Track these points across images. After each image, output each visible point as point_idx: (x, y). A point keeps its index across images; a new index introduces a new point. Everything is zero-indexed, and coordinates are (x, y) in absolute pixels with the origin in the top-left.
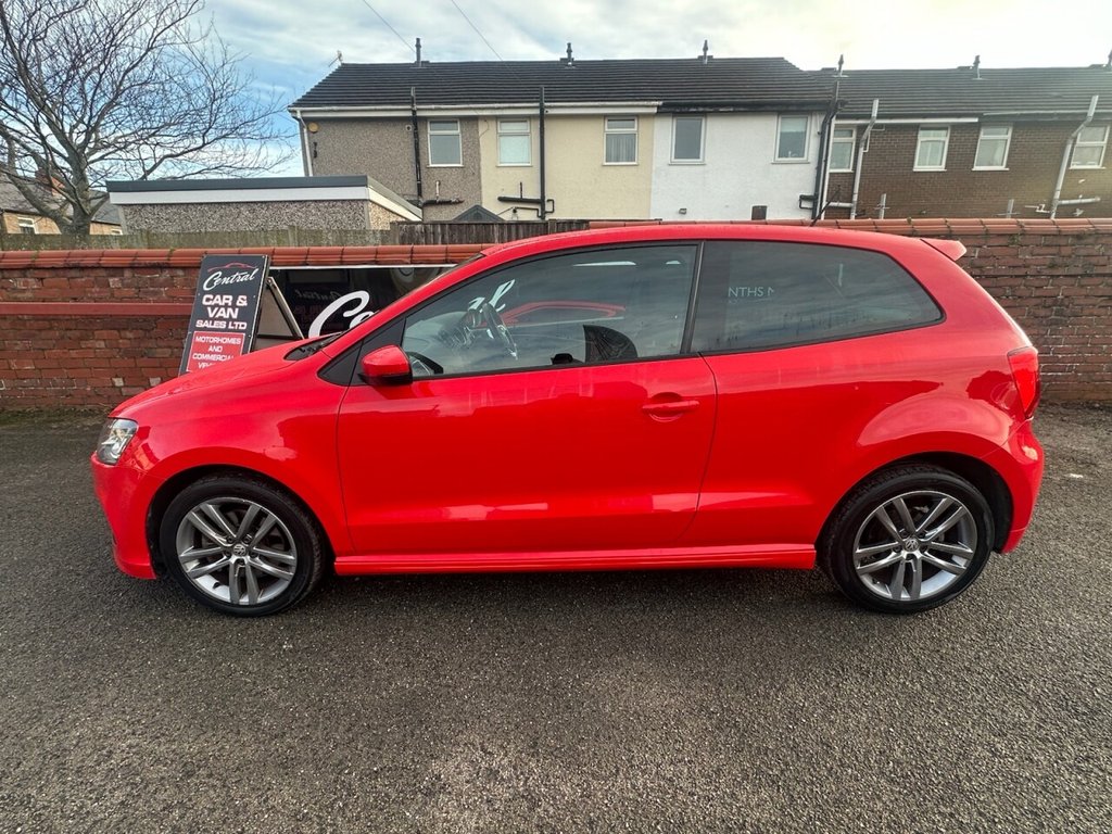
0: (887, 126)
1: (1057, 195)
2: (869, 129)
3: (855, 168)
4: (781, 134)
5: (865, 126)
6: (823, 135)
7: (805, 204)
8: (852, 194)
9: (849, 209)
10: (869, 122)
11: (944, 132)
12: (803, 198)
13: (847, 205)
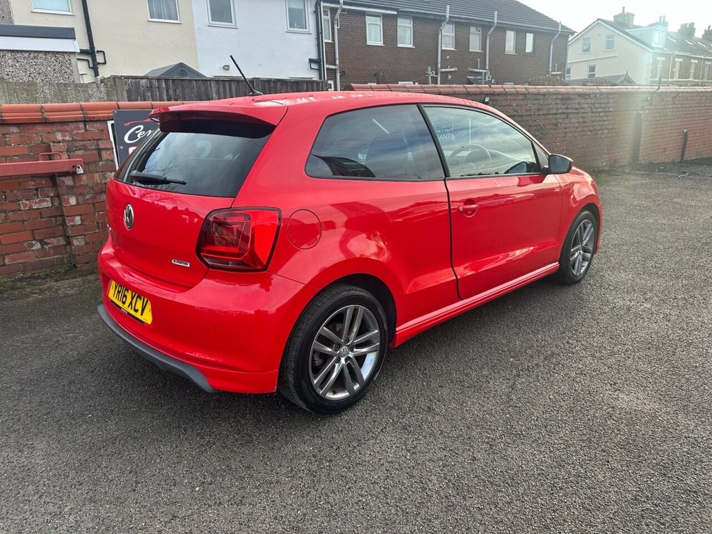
0: (349, 11)
1: (439, 65)
2: (339, 11)
3: (333, 39)
4: (289, 9)
5: (337, 9)
6: (316, 12)
7: (314, 66)
8: (335, 59)
9: (335, 70)
10: (338, 6)
11: (379, 18)
12: (311, 61)
13: (333, 67)
